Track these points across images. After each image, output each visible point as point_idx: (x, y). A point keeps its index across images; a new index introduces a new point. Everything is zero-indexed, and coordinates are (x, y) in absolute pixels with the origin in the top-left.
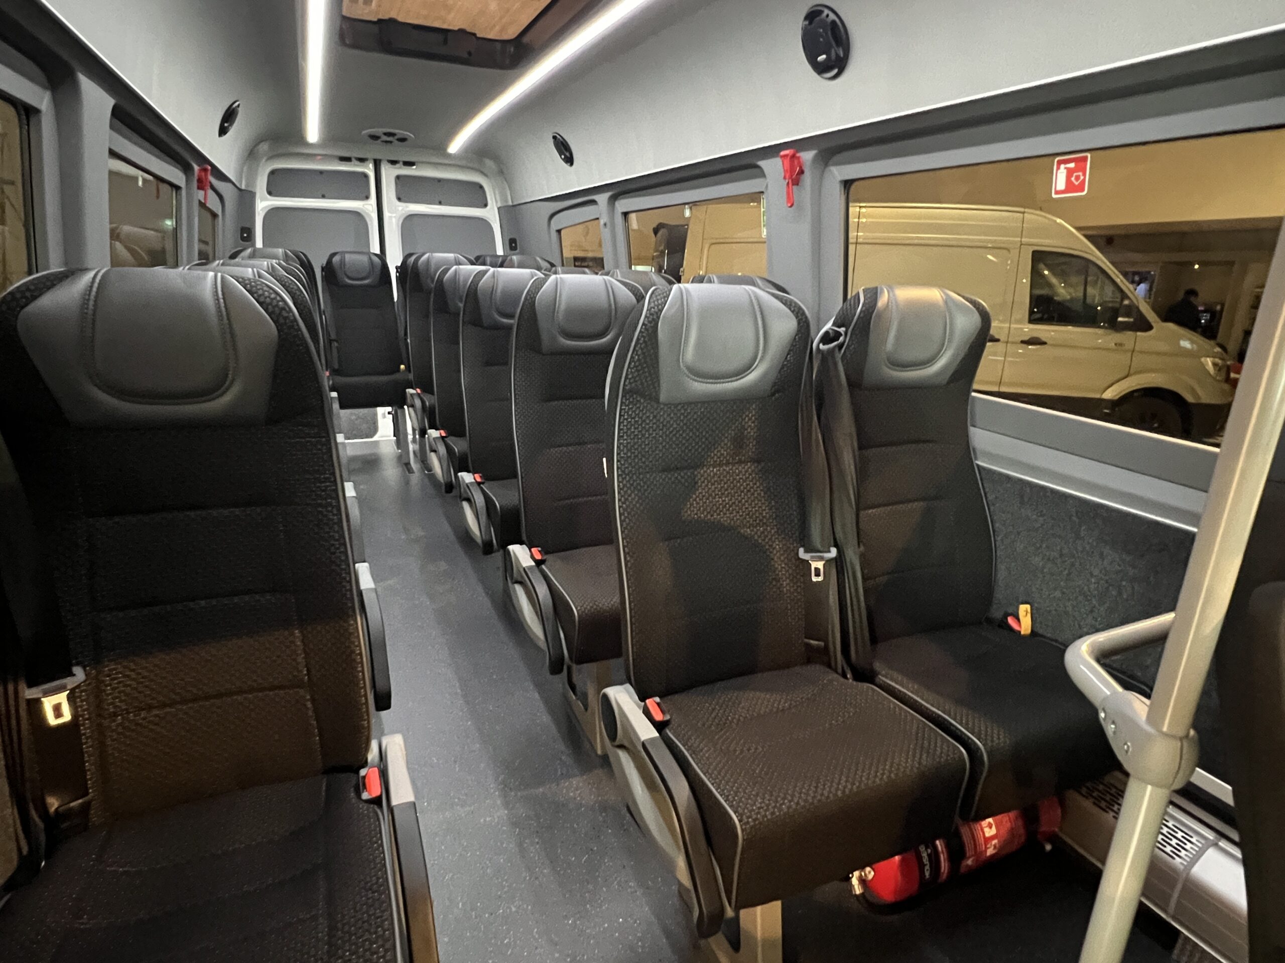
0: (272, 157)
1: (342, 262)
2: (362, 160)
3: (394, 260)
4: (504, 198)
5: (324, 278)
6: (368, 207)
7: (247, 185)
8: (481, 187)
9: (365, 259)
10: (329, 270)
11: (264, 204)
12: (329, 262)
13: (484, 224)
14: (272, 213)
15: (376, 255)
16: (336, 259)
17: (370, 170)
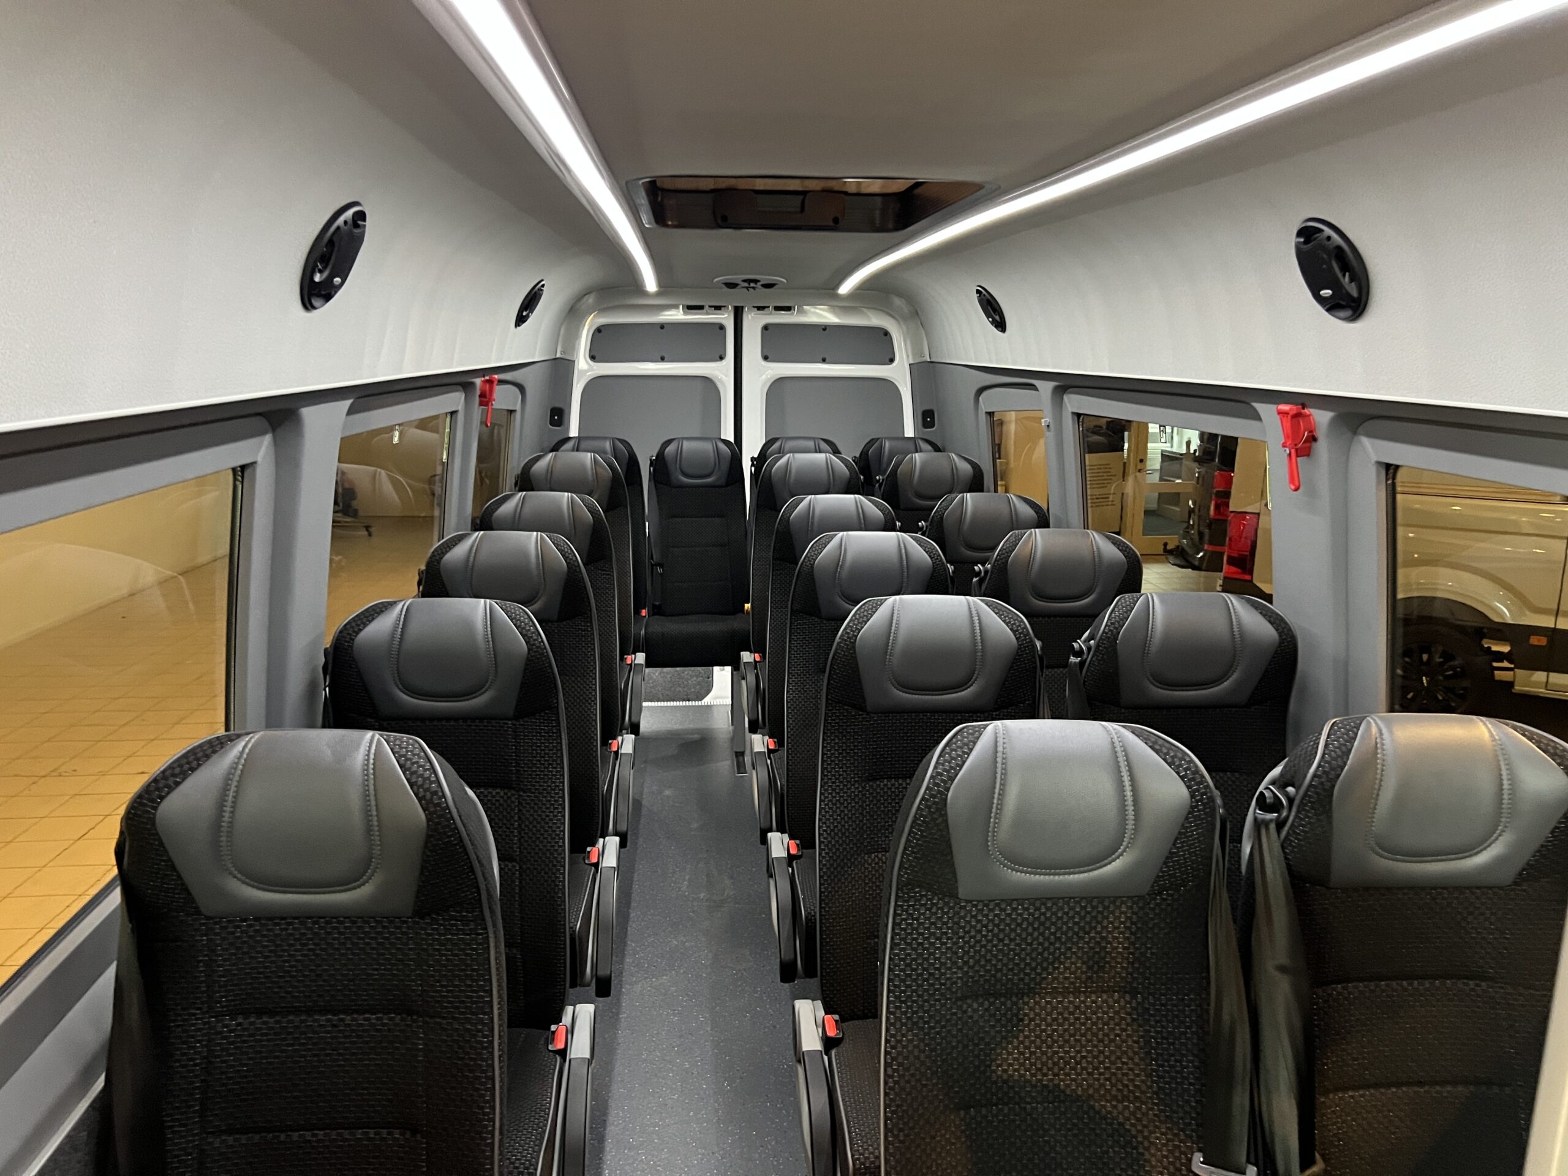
1: (679, 451)
2: (718, 308)
3: (751, 449)
4: (917, 349)
5: (654, 477)
6: (721, 372)
7: (563, 352)
8: (886, 333)
9: (708, 447)
10: (660, 463)
11: (585, 369)
12: (661, 455)
13: (888, 387)
14: (595, 385)
15: (726, 442)
16: (671, 449)
17: (726, 319)
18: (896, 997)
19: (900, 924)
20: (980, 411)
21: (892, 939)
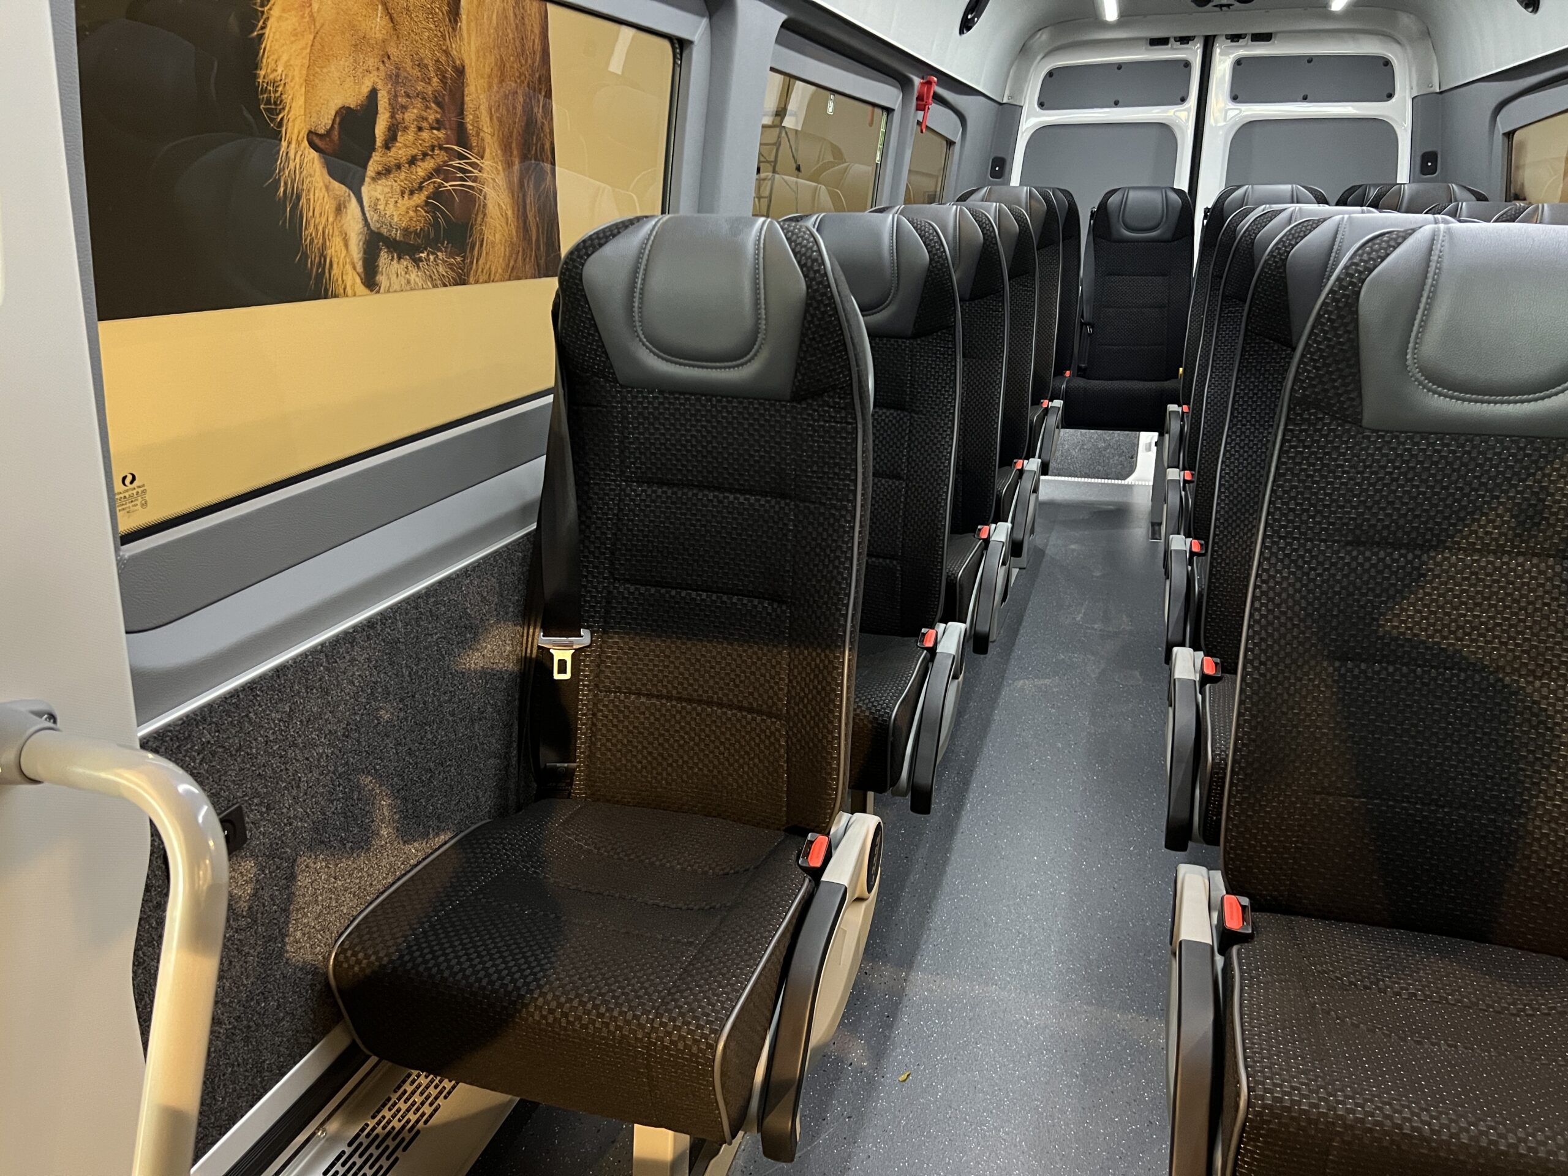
0: (1052, 51)
1: (1123, 203)
2: (1184, 40)
3: (1205, 199)
4: (1424, 76)
5: (1094, 230)
6: (1183, 116)
7: (1011, 97)
8: (1387, 63)
9: (1156, 197)
10: (1101, 214)
11: (1032, 120)
12: (1103, 205)
14: (1043, 133)
15: (1179, 192)
16: (1114, 200)
17: (1194, 54)
18: (1274, 531)
19: (1288, 452)
20: (1496, 132)
21: (1277, 468)
